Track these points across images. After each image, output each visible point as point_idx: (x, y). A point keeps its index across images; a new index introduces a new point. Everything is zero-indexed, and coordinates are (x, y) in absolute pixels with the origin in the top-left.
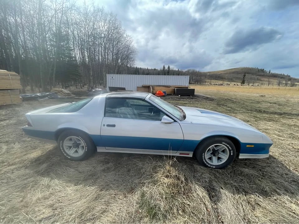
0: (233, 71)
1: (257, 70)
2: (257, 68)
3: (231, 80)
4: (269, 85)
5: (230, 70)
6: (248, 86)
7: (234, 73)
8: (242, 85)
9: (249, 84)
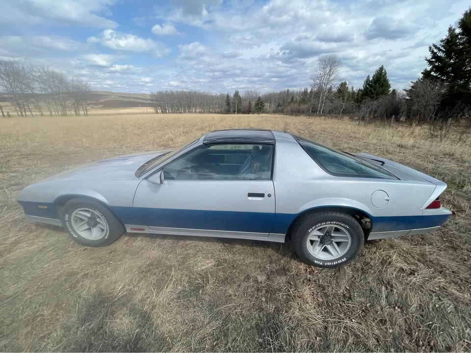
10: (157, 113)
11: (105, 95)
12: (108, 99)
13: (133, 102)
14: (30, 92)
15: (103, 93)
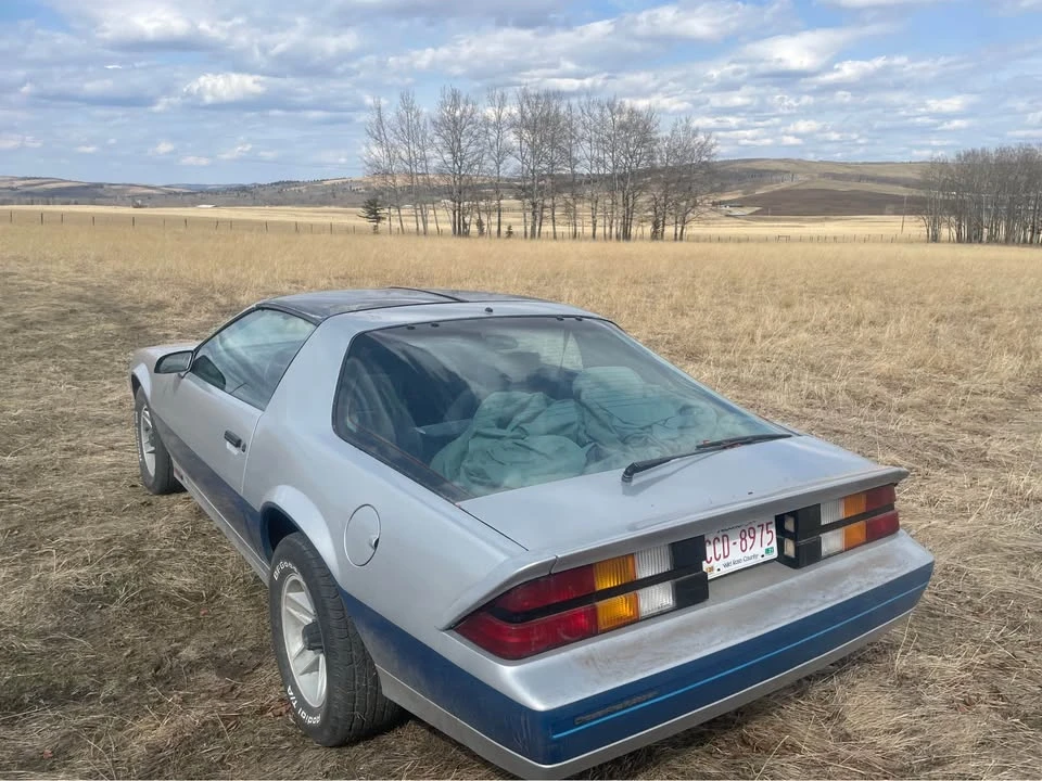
10: (935, 239)
11: (776, 172)
12: (784, 186)
13: (870, 193)
14: (567, 171)
15: (774, 166)
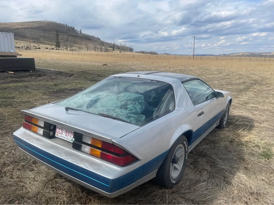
0: (36, 25)
1: (67, 28)
2: (66, 25)
3: (37, 40)
4: (87, 49)
5: (31, 24)
6: (65, 51)
7: (38, 28)
8: (57, 49)
9: (67, 48)
